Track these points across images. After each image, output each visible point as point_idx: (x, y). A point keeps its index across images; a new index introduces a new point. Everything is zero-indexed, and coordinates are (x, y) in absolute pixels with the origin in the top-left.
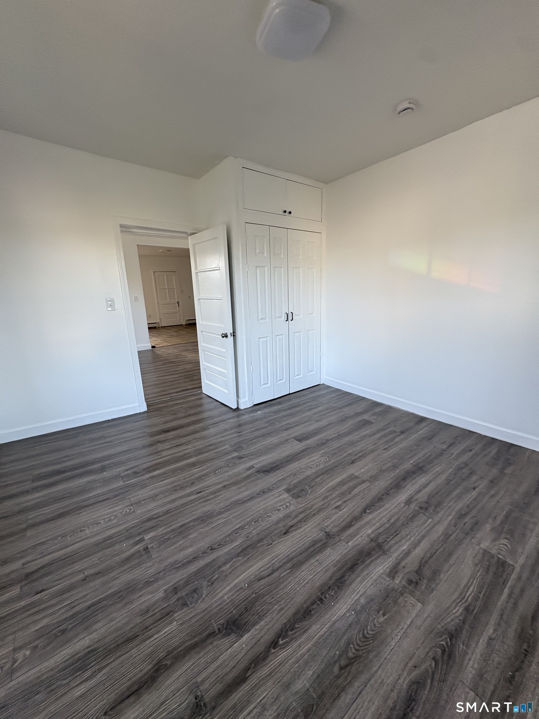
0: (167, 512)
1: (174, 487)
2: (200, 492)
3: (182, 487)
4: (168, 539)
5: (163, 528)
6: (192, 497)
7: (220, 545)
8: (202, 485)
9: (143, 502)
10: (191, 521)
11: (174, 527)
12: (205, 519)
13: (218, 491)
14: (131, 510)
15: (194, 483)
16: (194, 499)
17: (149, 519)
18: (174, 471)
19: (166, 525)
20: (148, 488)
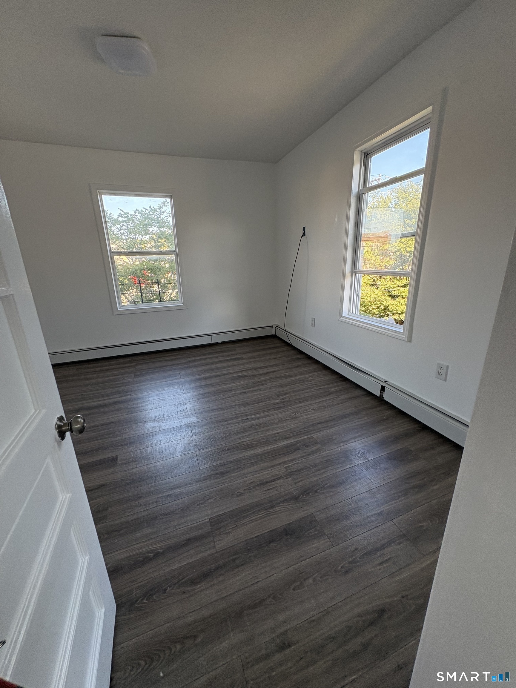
0: (269, 410)
1: (266, 426)
2: (246, 419)
3: (260, 425)
4: (267, 398)
5: (271, 403)
6: (252, 416)
7: (241, 393)
8: (243, 424)
9: (288, 418)
10: (254, 404)
11: (265, 403)
12: (246, 404)
13: (232, 419)
14: (295, 414)
15: (249, 427)
16: (252, 415)
17: (281, 408)
18: (267, 442)
19: (269, 404)
20: (288, 429)
